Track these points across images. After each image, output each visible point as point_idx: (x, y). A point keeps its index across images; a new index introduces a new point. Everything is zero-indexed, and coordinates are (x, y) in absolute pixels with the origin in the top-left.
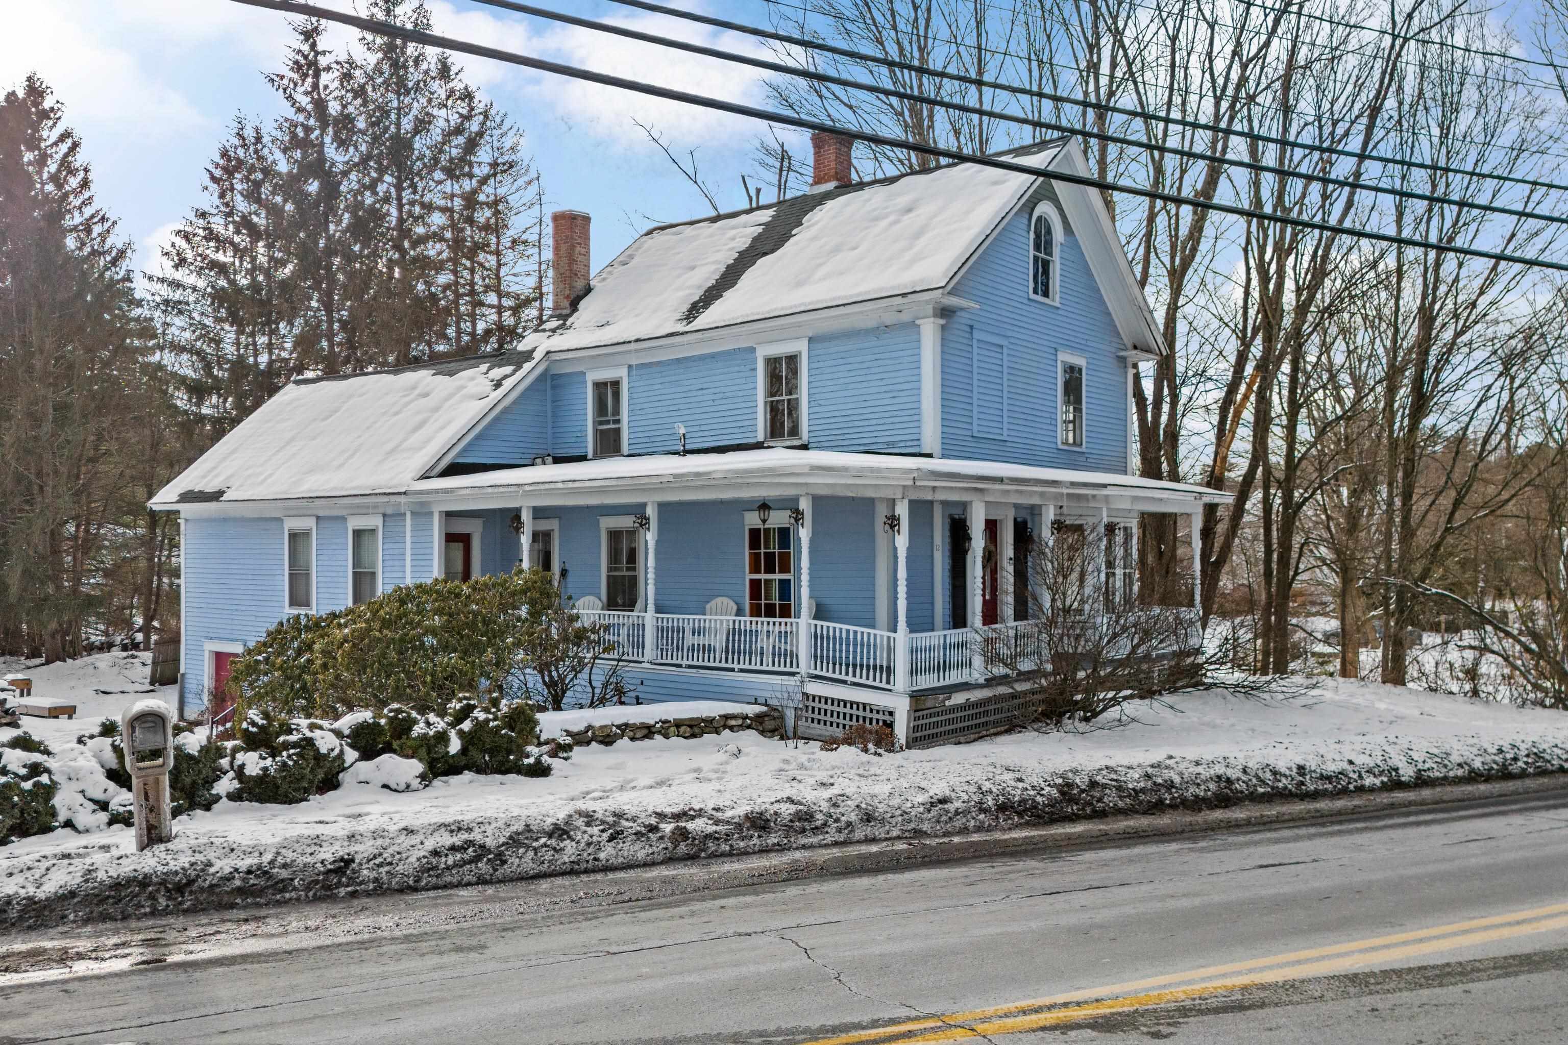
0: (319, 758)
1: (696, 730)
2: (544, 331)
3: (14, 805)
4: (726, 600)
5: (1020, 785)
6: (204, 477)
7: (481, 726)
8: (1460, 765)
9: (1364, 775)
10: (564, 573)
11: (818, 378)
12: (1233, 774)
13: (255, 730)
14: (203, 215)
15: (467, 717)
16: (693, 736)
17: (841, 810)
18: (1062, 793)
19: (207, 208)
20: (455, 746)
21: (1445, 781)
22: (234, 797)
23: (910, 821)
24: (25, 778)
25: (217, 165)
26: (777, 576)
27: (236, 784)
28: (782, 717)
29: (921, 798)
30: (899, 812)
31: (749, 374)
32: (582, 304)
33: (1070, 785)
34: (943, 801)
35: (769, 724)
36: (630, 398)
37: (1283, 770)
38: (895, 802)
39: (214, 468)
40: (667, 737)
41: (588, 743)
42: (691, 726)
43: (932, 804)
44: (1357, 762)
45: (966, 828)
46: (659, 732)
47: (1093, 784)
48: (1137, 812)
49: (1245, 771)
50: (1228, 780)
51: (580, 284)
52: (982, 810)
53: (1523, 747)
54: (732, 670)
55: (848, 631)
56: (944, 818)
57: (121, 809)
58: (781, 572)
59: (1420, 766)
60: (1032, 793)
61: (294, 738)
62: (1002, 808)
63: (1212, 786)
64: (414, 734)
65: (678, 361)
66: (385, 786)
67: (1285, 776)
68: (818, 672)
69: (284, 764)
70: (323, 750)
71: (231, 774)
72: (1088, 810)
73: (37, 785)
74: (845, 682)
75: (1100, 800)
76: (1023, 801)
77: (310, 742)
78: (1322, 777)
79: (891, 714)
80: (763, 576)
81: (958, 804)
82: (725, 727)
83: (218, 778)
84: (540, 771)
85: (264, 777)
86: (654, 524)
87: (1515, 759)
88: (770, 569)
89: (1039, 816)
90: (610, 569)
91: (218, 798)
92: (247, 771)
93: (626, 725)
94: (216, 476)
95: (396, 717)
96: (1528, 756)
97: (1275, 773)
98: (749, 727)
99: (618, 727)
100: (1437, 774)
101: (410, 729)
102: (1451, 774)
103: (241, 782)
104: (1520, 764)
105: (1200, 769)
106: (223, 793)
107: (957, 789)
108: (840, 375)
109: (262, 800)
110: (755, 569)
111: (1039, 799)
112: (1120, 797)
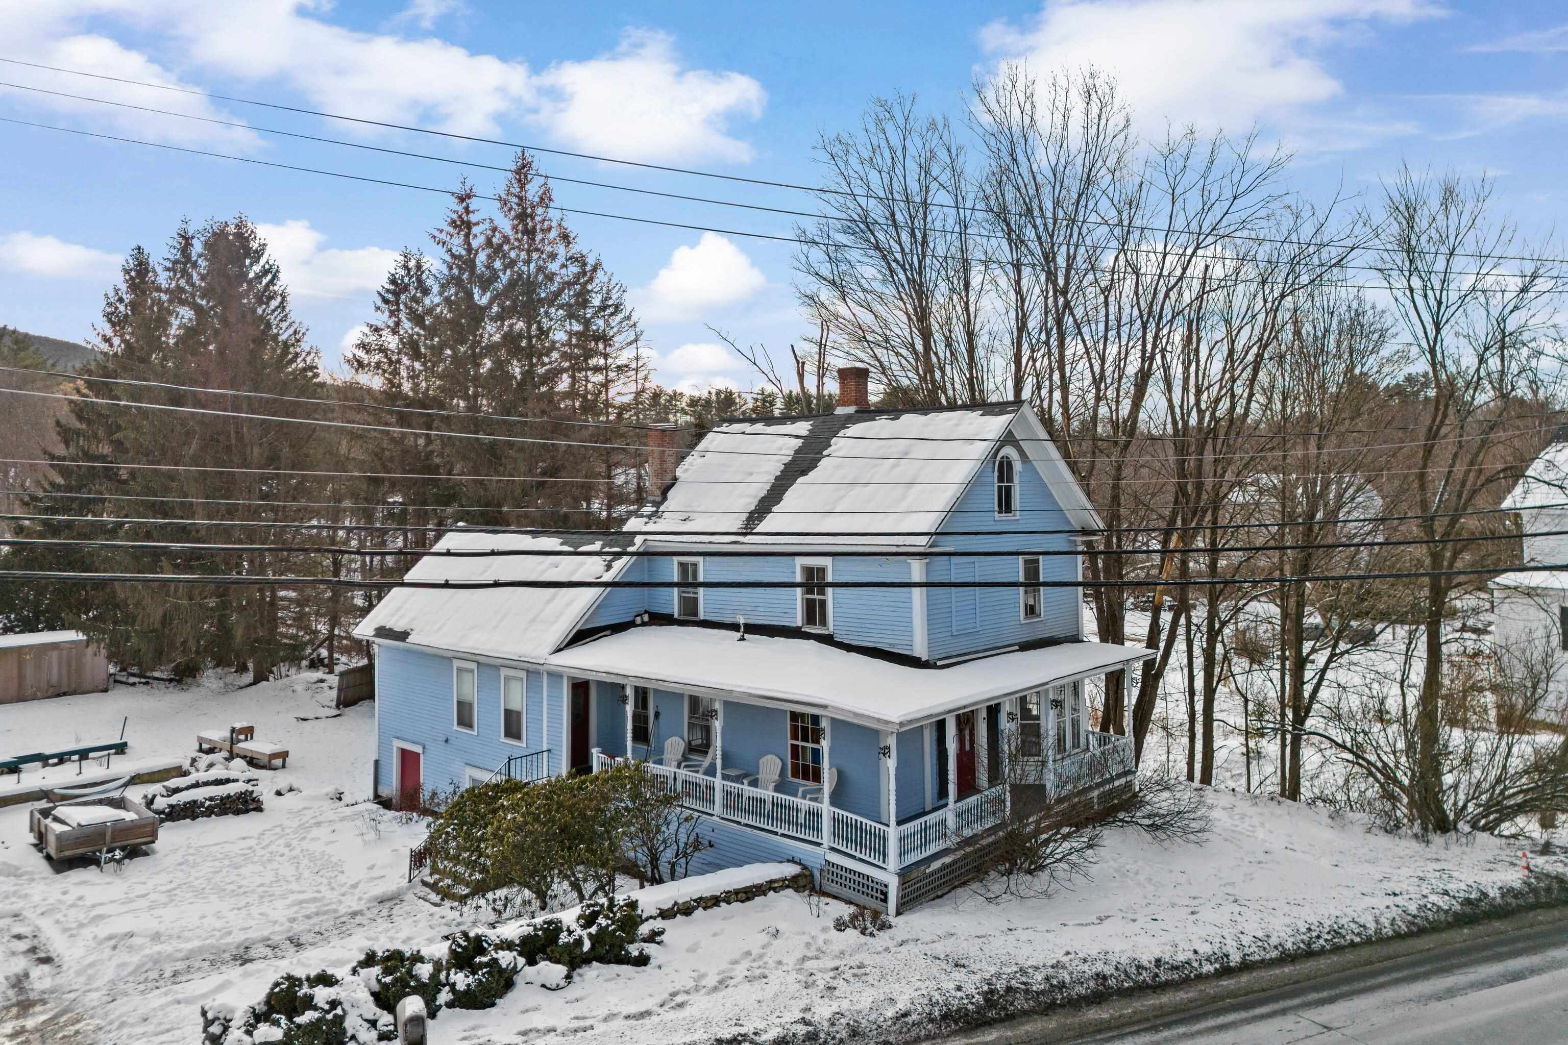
0: (501, 971)
1: (750, 895)
2: (642, 516)
3: (323, 1031)
4: (774, 757)
5: (959, 994)
6: (393, 615)
7: (602, 930)
8: (1276, 947)
9: (1204, 963)
10: (657, 715)
12: (1108, 970)
13: (459, 950)
14: (377, 330)
15: (594, 923)
16: (748, 899)
17: (836, 1028)
18: (986, 1000)
19: (380, 325)
20: (587, 945)
21: (1265, 964)
22: (450, 1005)
23: (881, 1034)
24: (328, 1012)
25: (388, 291)
26: (810, 745)
27: (451, 996)
28: (812, 875)
29: (890, 1013)
30: (874, 1027)
31: (790, 575)
32: (670, 494)
33: (992, 992)
34: (906, 1015)
35: (802, 882)
36: (705, 578)
37: (1145, 963)
38: (873, 1017)
39: (399, 609)
40: (729, 903)
41: (675, 916)
42: (746, 893)
43: (897, 1019)
44: (1201, 951)
45: (919, 1037)
46: (724, 901)
47: (1009, 989)
48: (1037, 1013)
49: (1117, 969)
50: (1105, 978)
51: (668, 479)
52: (931, 1021)
53: (1327, 924)
54: (776, 833)
55: (856, 820)
56: (905, 1030)
57: (385, 1029)
58: (813, 742)
59: (1247, 951)
60: (965, 1001)
61: (485, 959)
62: (944, 1017)
63: (1092, 984)
64: (561, 942)
66: (543, 986)
67: (1146, 969)
68: (836, 846)
69: (480, 980)
70: (504, 966)
71: (447, 988)
72: (1003, 1013)
73: (335, 1016)
74: (854, 857)
75: (1012, 1004)
76: (959, 1010)
77: (495, 961)
78: (1174, 968)
79: (886, 886)
80: (800, 743)
81: (915, 1017)
82: (770, 889)
83: (439, 991)
84: (642, 961)
85: (468, 991)
86: (720, 715)
87: (1318, 937)
88: (805, 739)
89: (968, 1023)
90: (690, 718)
91: (440, 1006)
92: (457, 988)
93: (701, 898)
94: (402, 616)
95: (548, 928)
96: (1329, 933)
97: (1139, 967)
98: (788, 887)
99: (695, 901)
100: (1257, 958)
101: (558, 938)
102: (1268, 957)
103: (454, 994)
104: (1322, 942)
105: (1085, 967)
106: (443, 1003)
107: (916, 1001)
109: (468, 1007)
110: (795, 737)
111: (970, 1007)
112: (1026, 999)
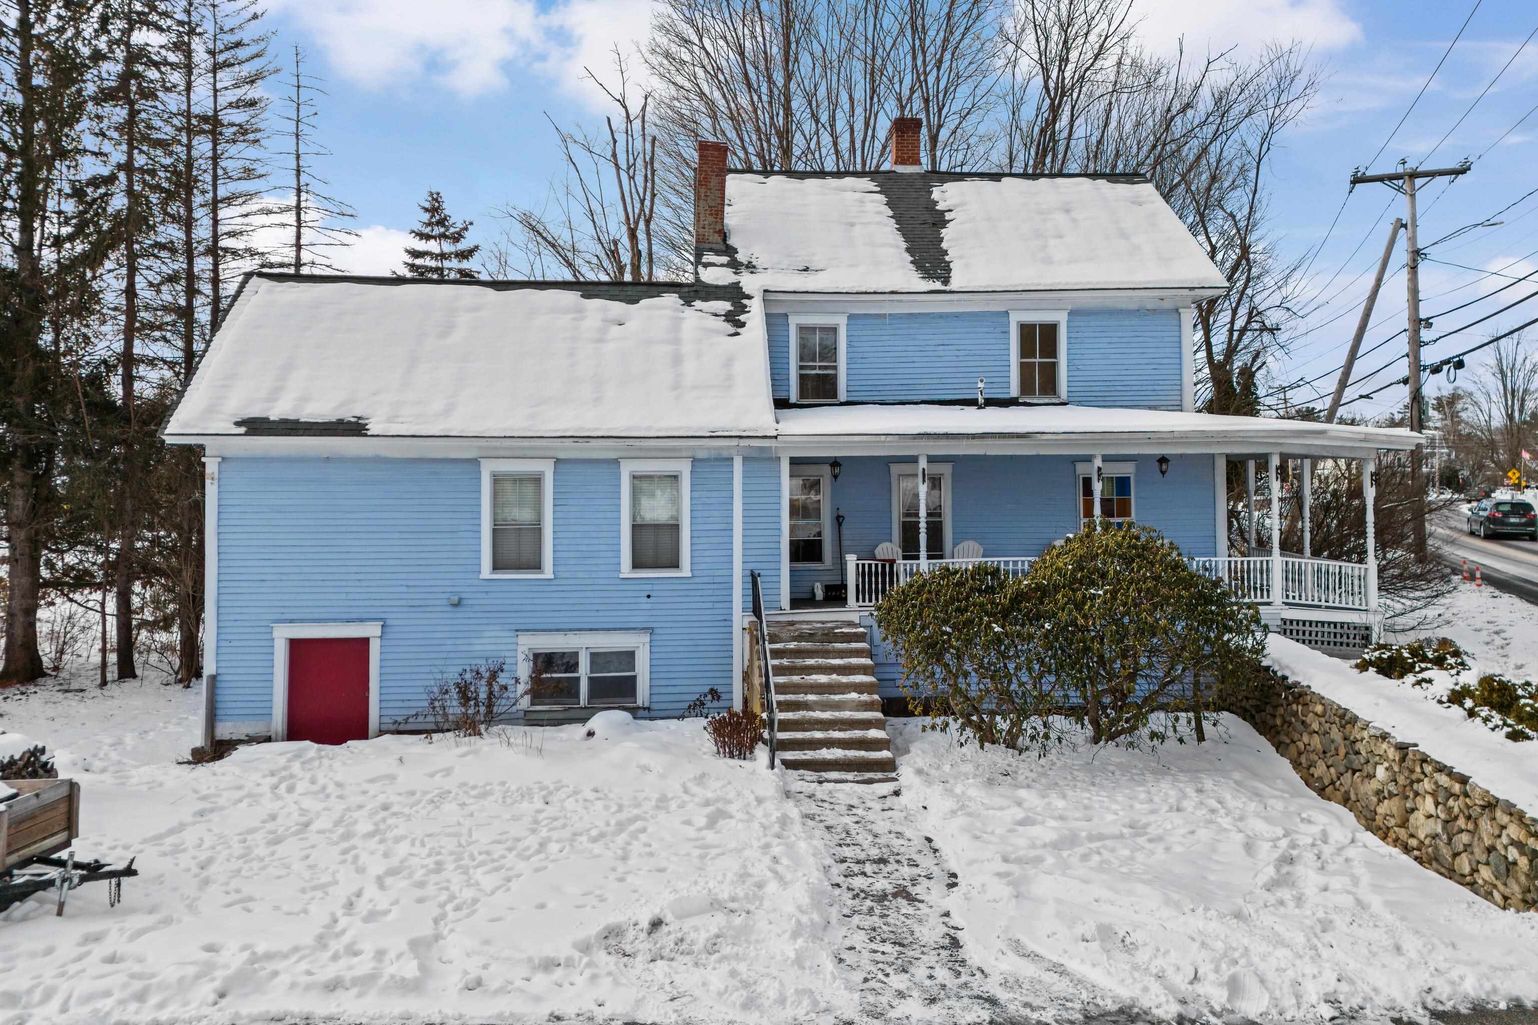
10: (840, 519)
11: (1077, 346)
26: (1116, 520)
31: (1002, 336)
32: (735, 242)
36: (849, 345)
55: (1293, 564)
58: (1119, 516)
65: (911, 315)
74: (1320, 607)
79: (1367, 628)
88: (1108, 514)
90: (903, 516)
108: (1101, 346)
110: (1089, 514)
